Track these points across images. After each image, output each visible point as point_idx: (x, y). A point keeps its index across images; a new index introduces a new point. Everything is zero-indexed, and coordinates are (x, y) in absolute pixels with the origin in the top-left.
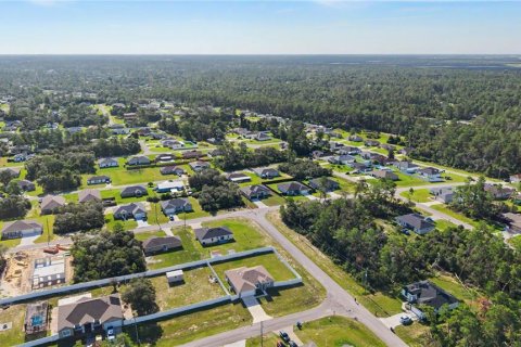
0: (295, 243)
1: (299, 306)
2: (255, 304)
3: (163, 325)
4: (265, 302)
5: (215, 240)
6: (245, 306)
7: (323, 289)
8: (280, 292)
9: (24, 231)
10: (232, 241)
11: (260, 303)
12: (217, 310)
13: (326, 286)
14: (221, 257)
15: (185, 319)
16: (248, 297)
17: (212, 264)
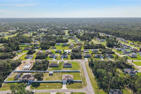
0: (88, 71)
1: (76, 88)
2: (65, 84)
3: (41, 84)
4: (68, 84)
5: (67, 66)
6: (62, 84)
7: (86, 85)
8: (74, 83)
9: (29, 57)
10: (71, 67)
11: (67, 84)
12: (55, 84)
13: (88, 84)
14: (65, 71)
15: (47, 84)
16: (65, 82)
17: (62, 72)
